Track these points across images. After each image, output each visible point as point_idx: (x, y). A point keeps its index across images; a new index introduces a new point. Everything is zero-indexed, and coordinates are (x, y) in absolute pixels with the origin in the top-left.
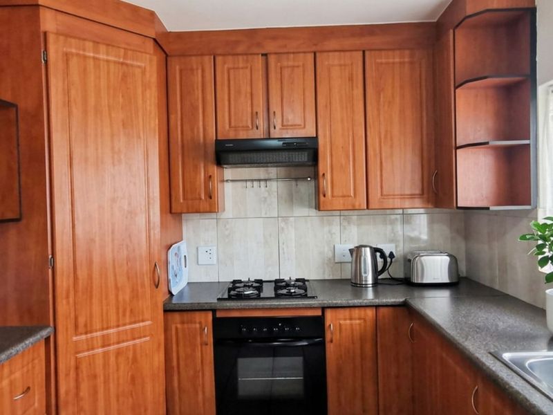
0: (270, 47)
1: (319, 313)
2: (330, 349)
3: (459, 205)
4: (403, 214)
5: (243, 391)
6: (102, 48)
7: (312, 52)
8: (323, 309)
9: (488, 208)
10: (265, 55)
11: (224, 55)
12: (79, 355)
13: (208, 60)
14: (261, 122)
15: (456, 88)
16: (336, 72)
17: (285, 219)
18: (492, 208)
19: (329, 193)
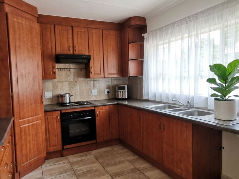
0: (73, 24)
1: (93, 108)
2: (97, 119)
3: (130, 76)
4: (111, 80)
5: (71, 135)
6: (24, 20)
7: (87, 28)
8: (95, 107)
9: (138, 76)
10: (72, 27)
11: (58, 25)
12: (21, 126)
13: (52, 26)
14: (71, 49)
15: (129, 44)
16: (94, 35)
17: (76, 82)
18: (139, 76)
19: (93, 73)
